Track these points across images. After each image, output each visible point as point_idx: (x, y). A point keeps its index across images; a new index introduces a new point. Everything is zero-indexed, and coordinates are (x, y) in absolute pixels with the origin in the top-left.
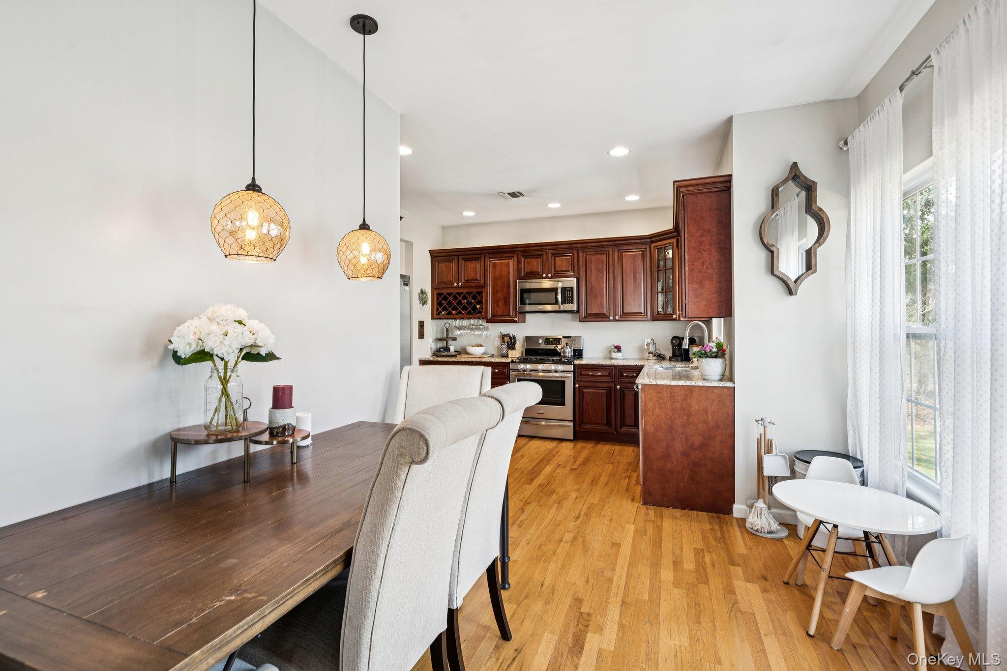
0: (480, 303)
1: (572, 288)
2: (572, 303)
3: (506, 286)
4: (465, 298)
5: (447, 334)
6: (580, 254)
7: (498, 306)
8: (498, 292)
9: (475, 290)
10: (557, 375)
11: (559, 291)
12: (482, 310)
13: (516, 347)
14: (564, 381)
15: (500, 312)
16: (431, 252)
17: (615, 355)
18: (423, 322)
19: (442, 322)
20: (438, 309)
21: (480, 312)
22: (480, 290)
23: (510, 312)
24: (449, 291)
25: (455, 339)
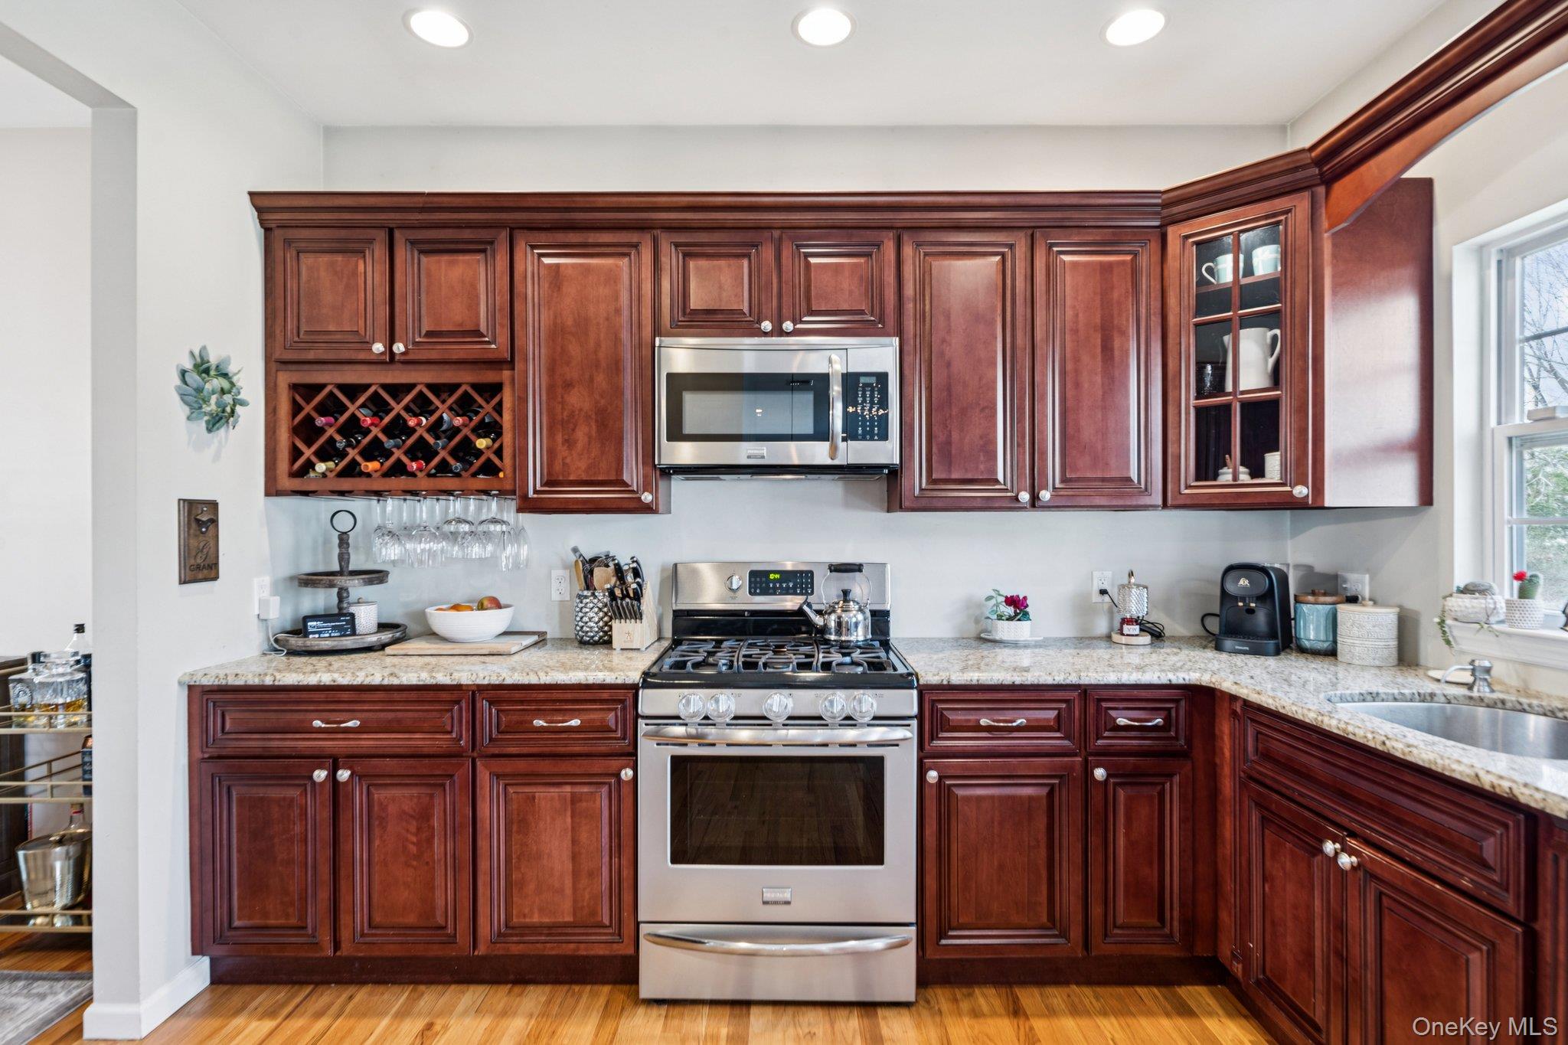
0: (492, 429)
1: (882, 378)
2: (884, 436)
3: (603, 364)
4: (422, 406)
5: (344, 558)
6: (908, 251)
7: (569, 443)
8: (568, 385)
9: (465, 377)
10: (850, 735)
11: (836, 389)
12: (500, 457)
13: (643, 608)
14: (880, 760)
15: (579, 467)
16: (264, 204)
17: (1006, 630)
18: (213, 505)
19: (325, 506)
20: (296, 453)
21: (490, 469)
22: (489, 377)
23: (619, 470)
24: (351, 376)
25: (376, 576)
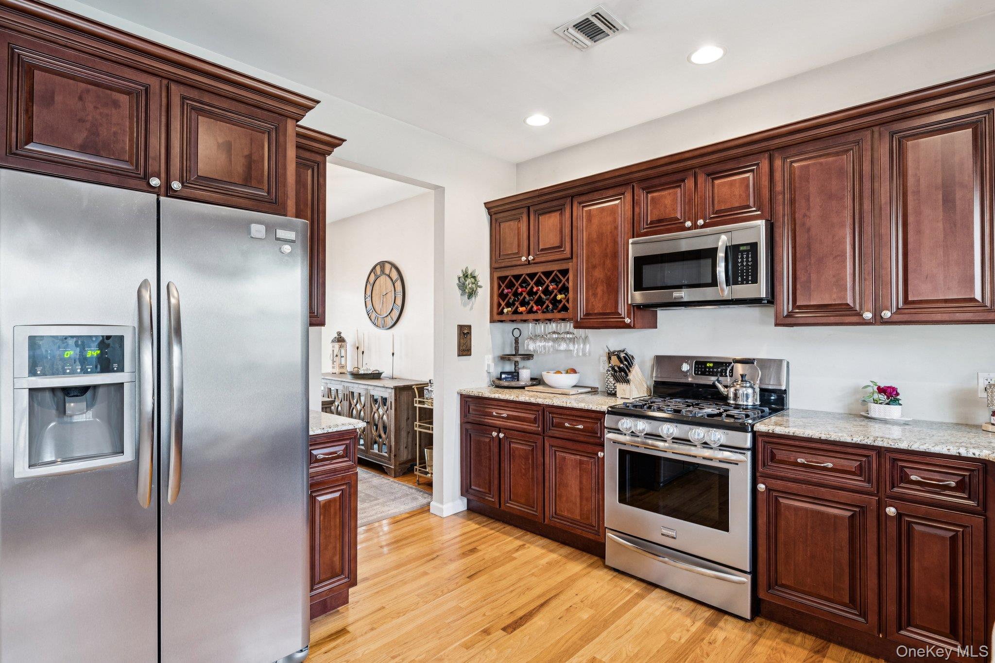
0: (564, 290)
1: (754, 246)
2: (755, 281)
3: (609, 255)
4: (539, 283)
5: (517, 349)
6: (778, 163)
7: (595, 295)
8: (594, 267)
9: (555, 267)
10: (707, 453)
11: (721, 255)
12: (568, 303)
13: (631, 377)
14: (727, 470)
15: (598, 308)
16: (489, 206)
17: (878, 410)
18: (469, 327)
19: (509, 327)
20: (499, 305)
21: (565, 309)
22: (563, 266)
23: (616, 307)
24: (516, 271)
25: (528, 357)
